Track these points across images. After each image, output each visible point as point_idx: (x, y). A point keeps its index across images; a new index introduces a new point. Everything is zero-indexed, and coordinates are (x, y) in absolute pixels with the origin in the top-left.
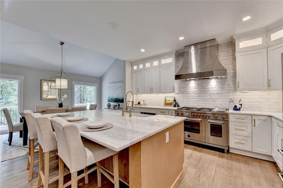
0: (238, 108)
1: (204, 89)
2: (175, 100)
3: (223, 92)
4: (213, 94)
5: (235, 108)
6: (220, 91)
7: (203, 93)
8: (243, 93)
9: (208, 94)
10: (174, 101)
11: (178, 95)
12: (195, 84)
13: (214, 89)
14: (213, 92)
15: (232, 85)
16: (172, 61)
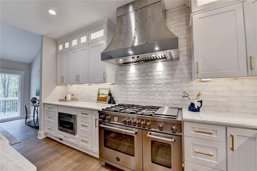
0: (197, 108)
1: (147, 78)
2: (110, 93)
3: (174, 81)
4: (160, 84)
5: (192, 108)
6: (169, 79)
7: (145, 83)
8: (203, 83)
9: (153, 85)
10: (109, 95)
11: (114, 86)
12: (136, 70)
13: (162, 77)
14: (160, 82)
15: (186, 71)
16: (103, 35)
